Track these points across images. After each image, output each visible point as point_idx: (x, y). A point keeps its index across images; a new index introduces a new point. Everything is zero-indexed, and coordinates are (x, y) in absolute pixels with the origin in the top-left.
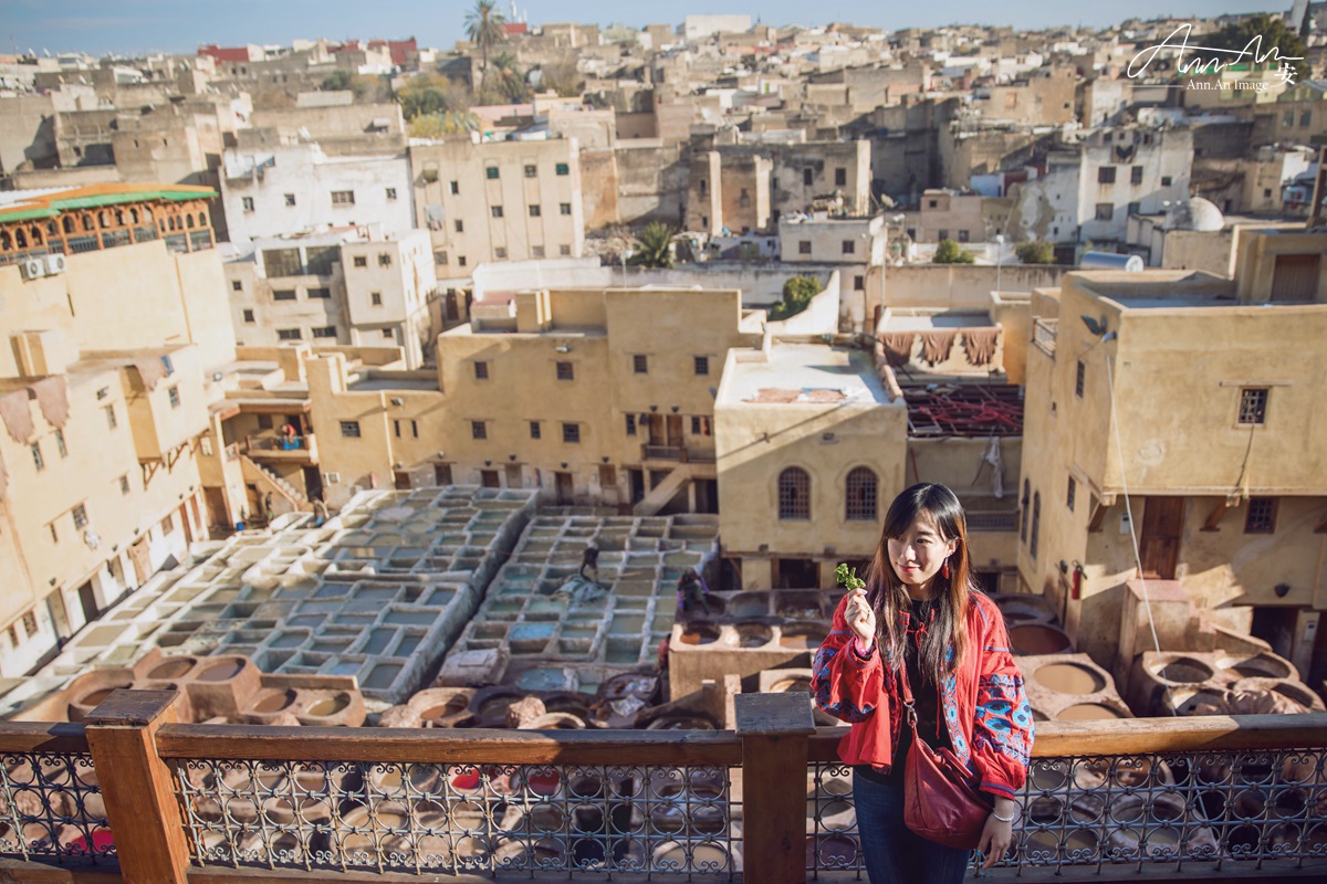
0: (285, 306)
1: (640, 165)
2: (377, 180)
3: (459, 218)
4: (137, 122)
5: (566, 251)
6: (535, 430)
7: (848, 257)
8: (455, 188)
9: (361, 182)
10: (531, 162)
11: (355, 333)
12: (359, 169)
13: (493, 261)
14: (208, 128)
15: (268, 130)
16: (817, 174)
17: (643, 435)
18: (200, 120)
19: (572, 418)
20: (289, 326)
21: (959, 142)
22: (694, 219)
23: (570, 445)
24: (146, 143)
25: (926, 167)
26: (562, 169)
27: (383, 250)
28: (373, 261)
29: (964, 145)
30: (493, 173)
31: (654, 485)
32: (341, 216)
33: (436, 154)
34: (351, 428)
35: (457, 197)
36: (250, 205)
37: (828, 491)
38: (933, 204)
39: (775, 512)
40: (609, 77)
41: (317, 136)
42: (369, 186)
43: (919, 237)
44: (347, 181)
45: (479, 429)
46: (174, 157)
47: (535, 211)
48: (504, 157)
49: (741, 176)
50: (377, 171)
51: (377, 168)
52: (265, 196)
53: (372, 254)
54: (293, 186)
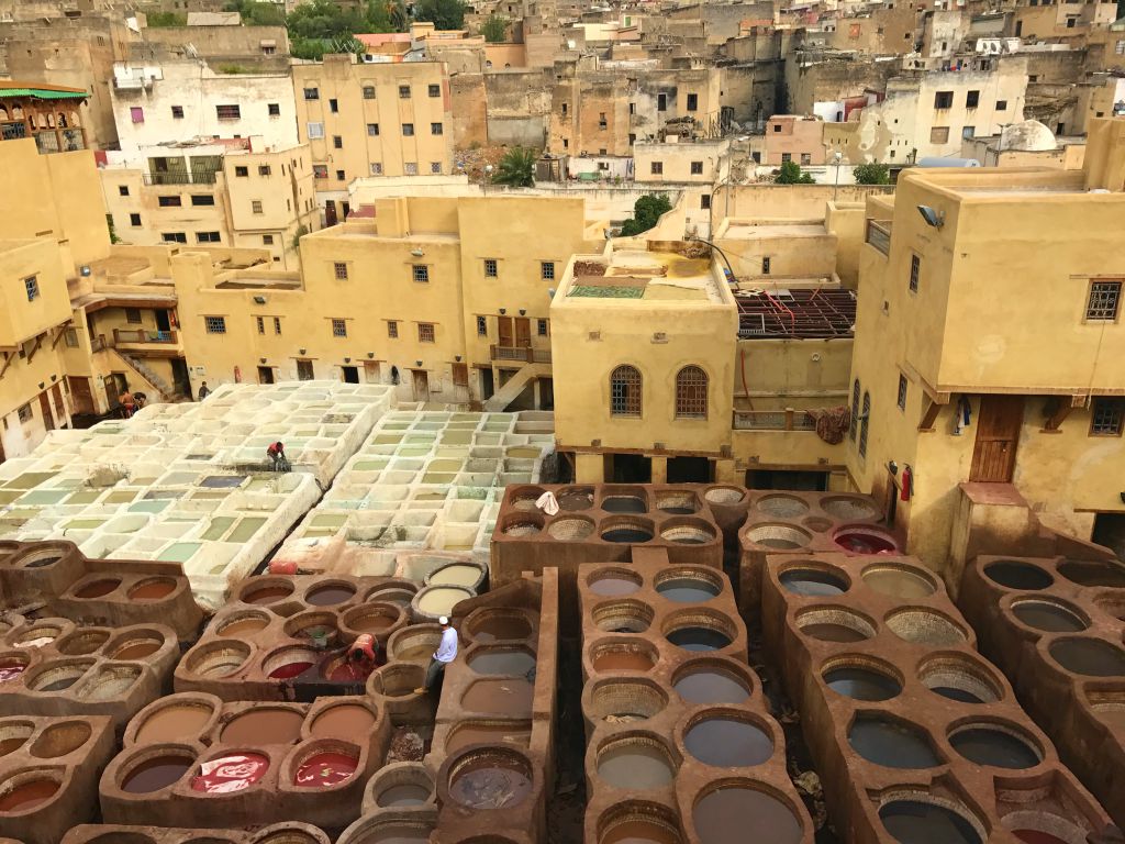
0: (172, 211)
1: (507, 90)
2: (261, 97)
3: (338, 135)
4: (31, 33)
5: (436, 167)
6: (393, 327)
7: (697, 177)
8: (334, 104)
9: (245, 97)
10: (405, 83)
11: (239, 237)
12: (244, 86)
13: (370, 176)
14: (100, 40)
15: (157, 45)
16: (670, 100)
17: (493, 336)
18: (92, 32)
19: (427, 319)
21: (805, 70)
22: (555, 141)
23: (425, 343)
24: (39, 52)
25: (773, 96)
26: (434, 90)
27: (264, 161)
28: (254, 171)
29: (809, 72)
30: (369, 93)
31: (502, 383)
32: (227, 130)
33: (316, 73)
34: (216, 324)
35: (336, 114)
36: (138, 115)
37: (659, 390)
38: (778, 128)
39: (607, 409)
41: (206, 53)
42: (254, 102)
43: (763, 160)
44: (232, 96)
45: (340, 327)
46: (67, 67)
47: (409, 129)
48: (380, 78)
49: (600, 101)
50: (261, 88)
51: (260, 85)
52: (153, 106)
53: (253, 165)
54: (179, 98)
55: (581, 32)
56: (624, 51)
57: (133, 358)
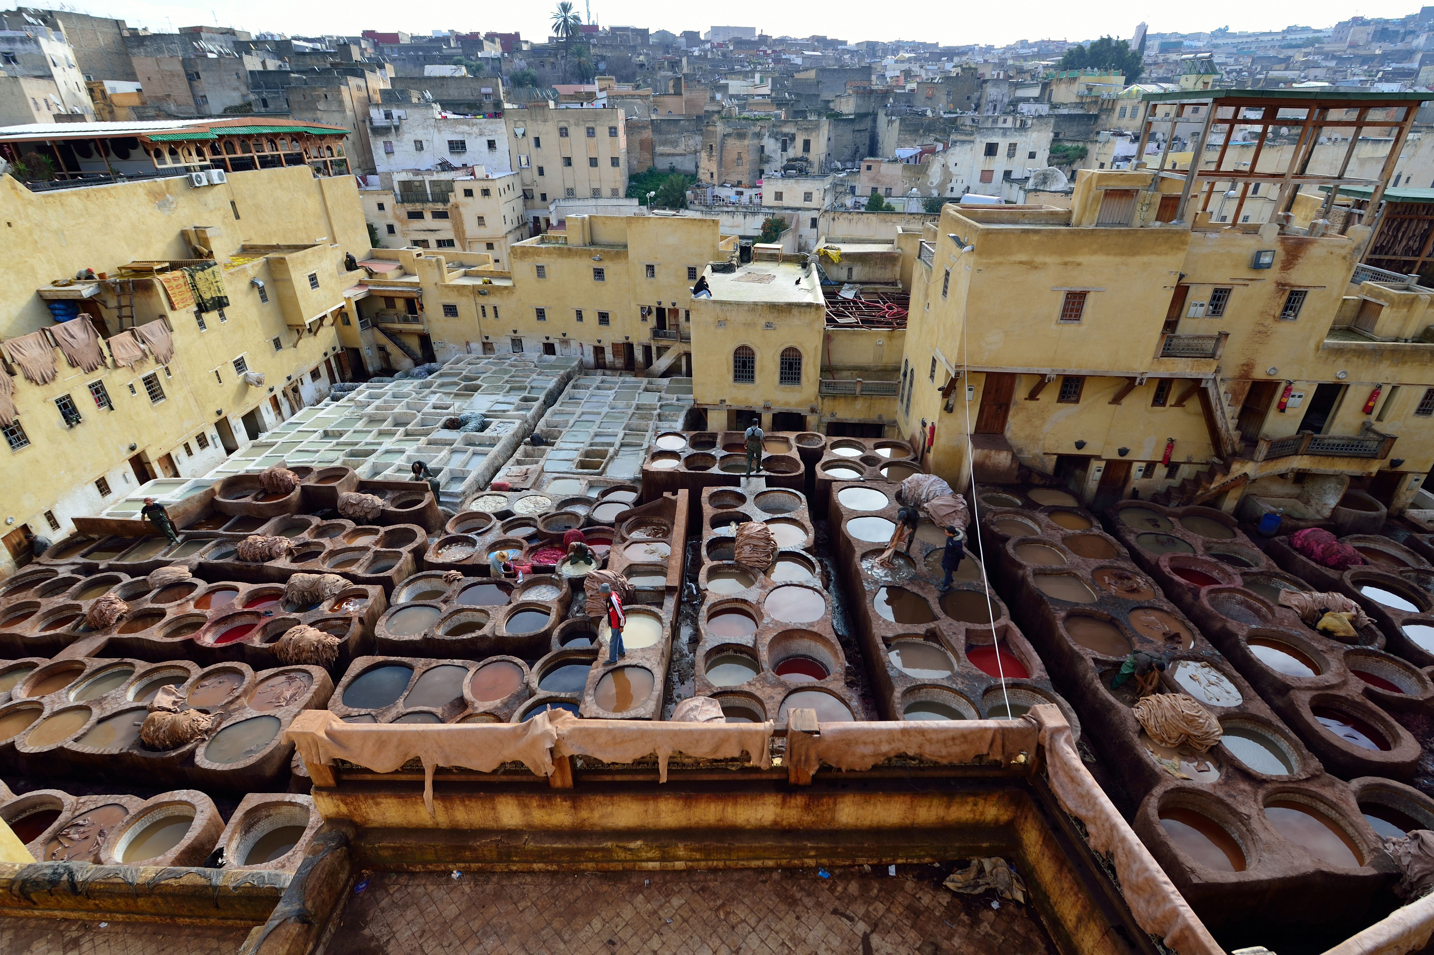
0: (416, 224)
1: (668, 133)
2: (481, 134)
3: (541, 165)
4: (305, 80)
5: (615, 193)
6: (579, 315)
7: (807, 204)
8: (537, 141)
9: (470, 135)
10: (590, 125)
12: (469, 125)
13: (566, 198)
14: (359, 88)
16: (790, 144)
17: (652, 322)
18: (353, 81)
19: (604, 310)
20: (421, 237)
22: (704, 173)
23: (603, 327)
24: (312, 96)
25: (867, 142)
26: (613, 132)
27: (485, 185)
28: (477, 193)
30: (564, 132)
31: (659, 357)
32: (457, 160)
33: (523, 116)
34: (451, 310)
35: (539, 149)
36: (390, 148)
37: (767, 364)
38: (869, 168)
39: (731, 377)
41: (439, 98)
42: (476, 138)
43: (858, 192)
44: (459, 134)
45: (541, 314)
46: (333, 108)
47: (593, 162)
48: (572, 121)
49: (738, 143)
50: (482, 127)
51: (481, 124)
52: (401, 141)
53: (477, 188)
54: (420, 134)
55: (726, 87)
56: (757, 104)
57: (391, 335)
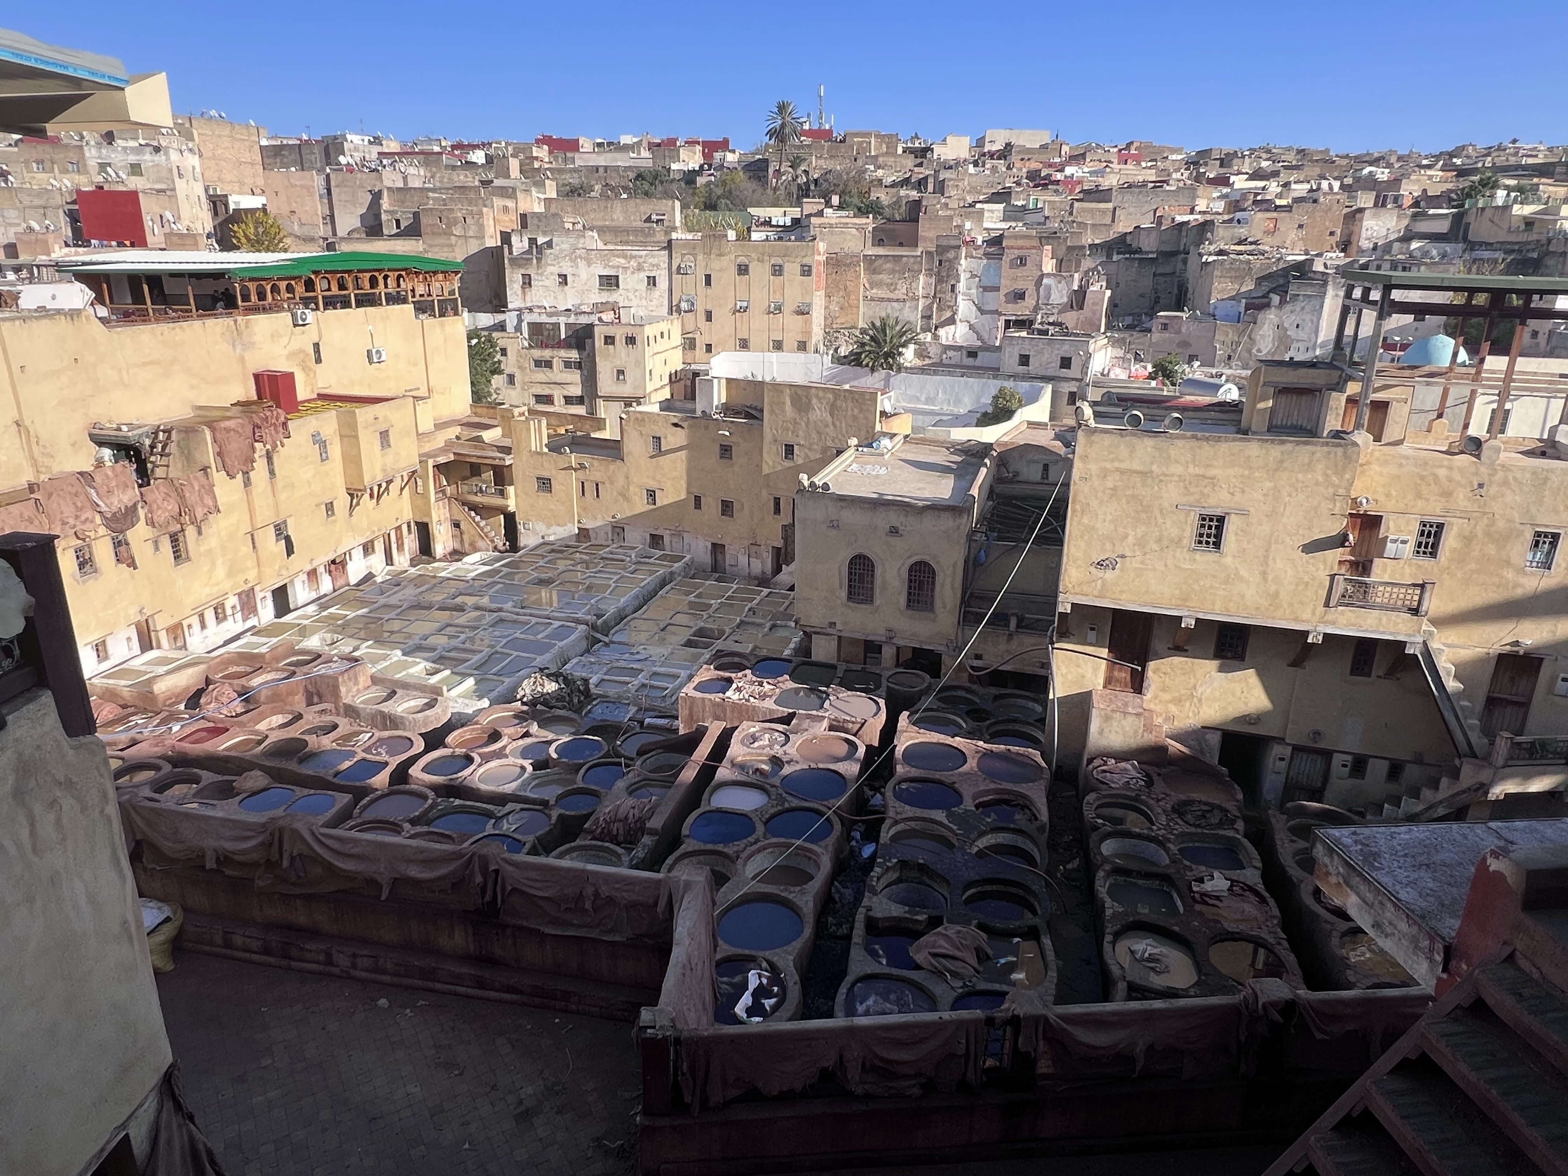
0: (542, 375)
1: (885, 272)
2: (640, 268)
3: (709, 308)
4: (444, 200)
5: (802, 346)
7: (1064, 372)
8: (708, 278)
9: (625, 269)
10: (779, 261)
11: (600, 403)
12: (625, 257)
13: (736, 350)
14: (506, 209)
17: (785, 516)
18: (498, 202)
19: (728, 497)
20: (546, 392)
21: (1205, 265)
23: (726, 519)
24: (448, 218)
25: (1173, 289)
26: (806, 271)
27: (630, 331)
28: (620, 341)
29: (1209, 268)
30: (743, 270)
33: (694, 248)
34: (545, 484)
35: (709, 289)
36: (527, 282)
37: (891, 580)
38: (1165, 327)
39: (844, 594)
40: (894, 185)
41: (600, 223)
42: (633, 273)
44: (613, 267)
45: (651, 497)
46: (471, 233)
48: (755, 255)
50: (641, 260)
51: (641, 257)
52: (542, 274)
53: (619, 334)
54: (566, 268)
55: (981, 212)
57: (470, 509)
